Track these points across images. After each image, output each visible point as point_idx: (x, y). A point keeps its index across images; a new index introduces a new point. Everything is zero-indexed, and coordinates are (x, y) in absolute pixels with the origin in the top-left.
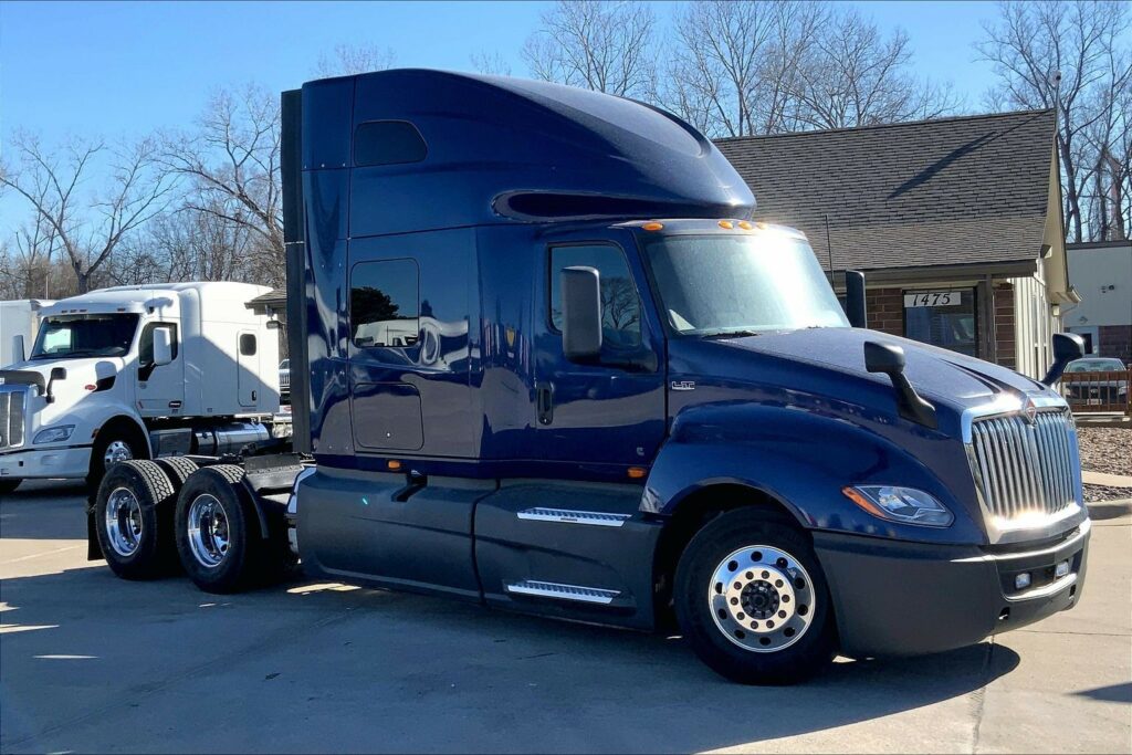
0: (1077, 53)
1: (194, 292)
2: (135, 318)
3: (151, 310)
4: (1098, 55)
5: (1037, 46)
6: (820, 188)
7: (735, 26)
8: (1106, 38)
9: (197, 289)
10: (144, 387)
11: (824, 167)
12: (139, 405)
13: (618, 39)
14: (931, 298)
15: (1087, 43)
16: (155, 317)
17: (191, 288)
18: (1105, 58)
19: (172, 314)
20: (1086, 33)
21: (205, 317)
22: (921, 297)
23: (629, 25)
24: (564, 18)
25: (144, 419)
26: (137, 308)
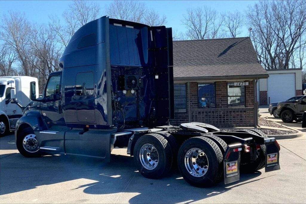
0: (206, 24)
1: (18, 79)
2: (4, 86)
3: (8, 84)
4: (210, 25)
5: (197, 22)
6: (197, 55)
7: (122, 12)
8: (213, 20)
9: (20, 78)
10: (7, 106)
11: (196, 50)
12: (6, 112)
13: (90, 13)
14: (241, 83)
15: (208, 21)
16: (9, 86)
17: (18, 78)
18: (212, 25)
19: (13, 85)
20: (208, 18)
21: (22, 86)
22: (238, 83)
23: (94, 10)
24: (75, 7)
25: (8, 116)
26: (5, 83)
